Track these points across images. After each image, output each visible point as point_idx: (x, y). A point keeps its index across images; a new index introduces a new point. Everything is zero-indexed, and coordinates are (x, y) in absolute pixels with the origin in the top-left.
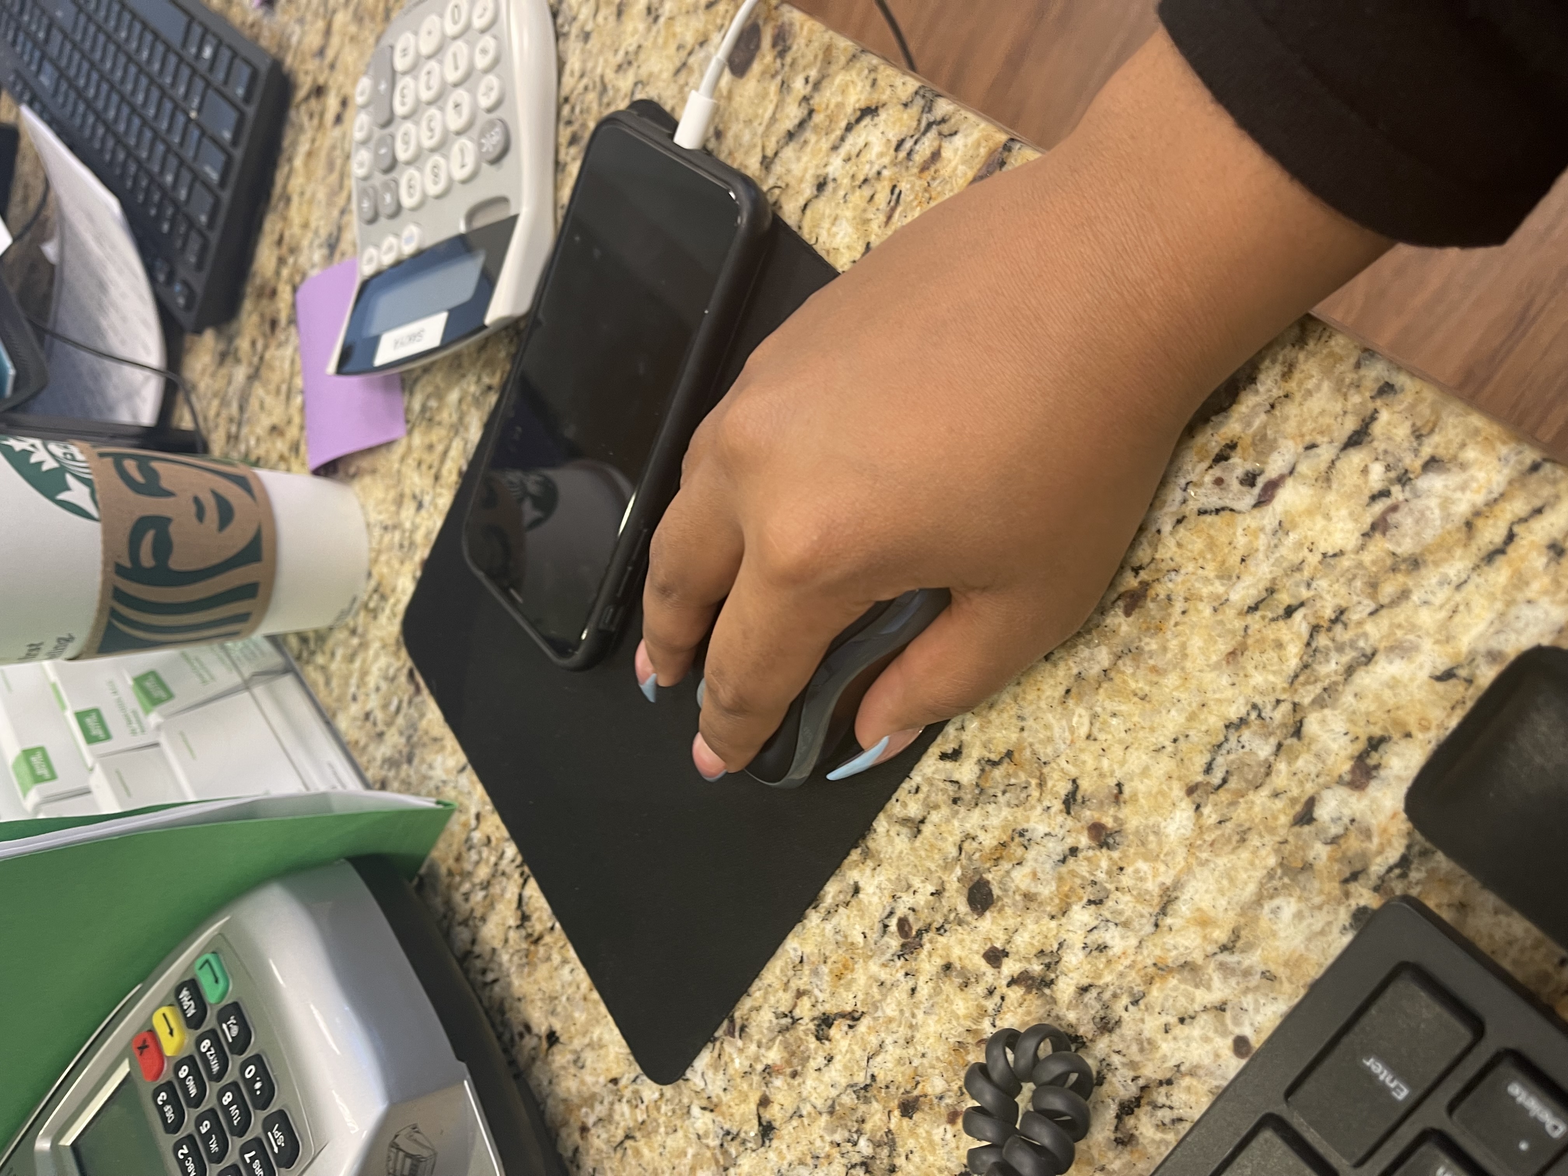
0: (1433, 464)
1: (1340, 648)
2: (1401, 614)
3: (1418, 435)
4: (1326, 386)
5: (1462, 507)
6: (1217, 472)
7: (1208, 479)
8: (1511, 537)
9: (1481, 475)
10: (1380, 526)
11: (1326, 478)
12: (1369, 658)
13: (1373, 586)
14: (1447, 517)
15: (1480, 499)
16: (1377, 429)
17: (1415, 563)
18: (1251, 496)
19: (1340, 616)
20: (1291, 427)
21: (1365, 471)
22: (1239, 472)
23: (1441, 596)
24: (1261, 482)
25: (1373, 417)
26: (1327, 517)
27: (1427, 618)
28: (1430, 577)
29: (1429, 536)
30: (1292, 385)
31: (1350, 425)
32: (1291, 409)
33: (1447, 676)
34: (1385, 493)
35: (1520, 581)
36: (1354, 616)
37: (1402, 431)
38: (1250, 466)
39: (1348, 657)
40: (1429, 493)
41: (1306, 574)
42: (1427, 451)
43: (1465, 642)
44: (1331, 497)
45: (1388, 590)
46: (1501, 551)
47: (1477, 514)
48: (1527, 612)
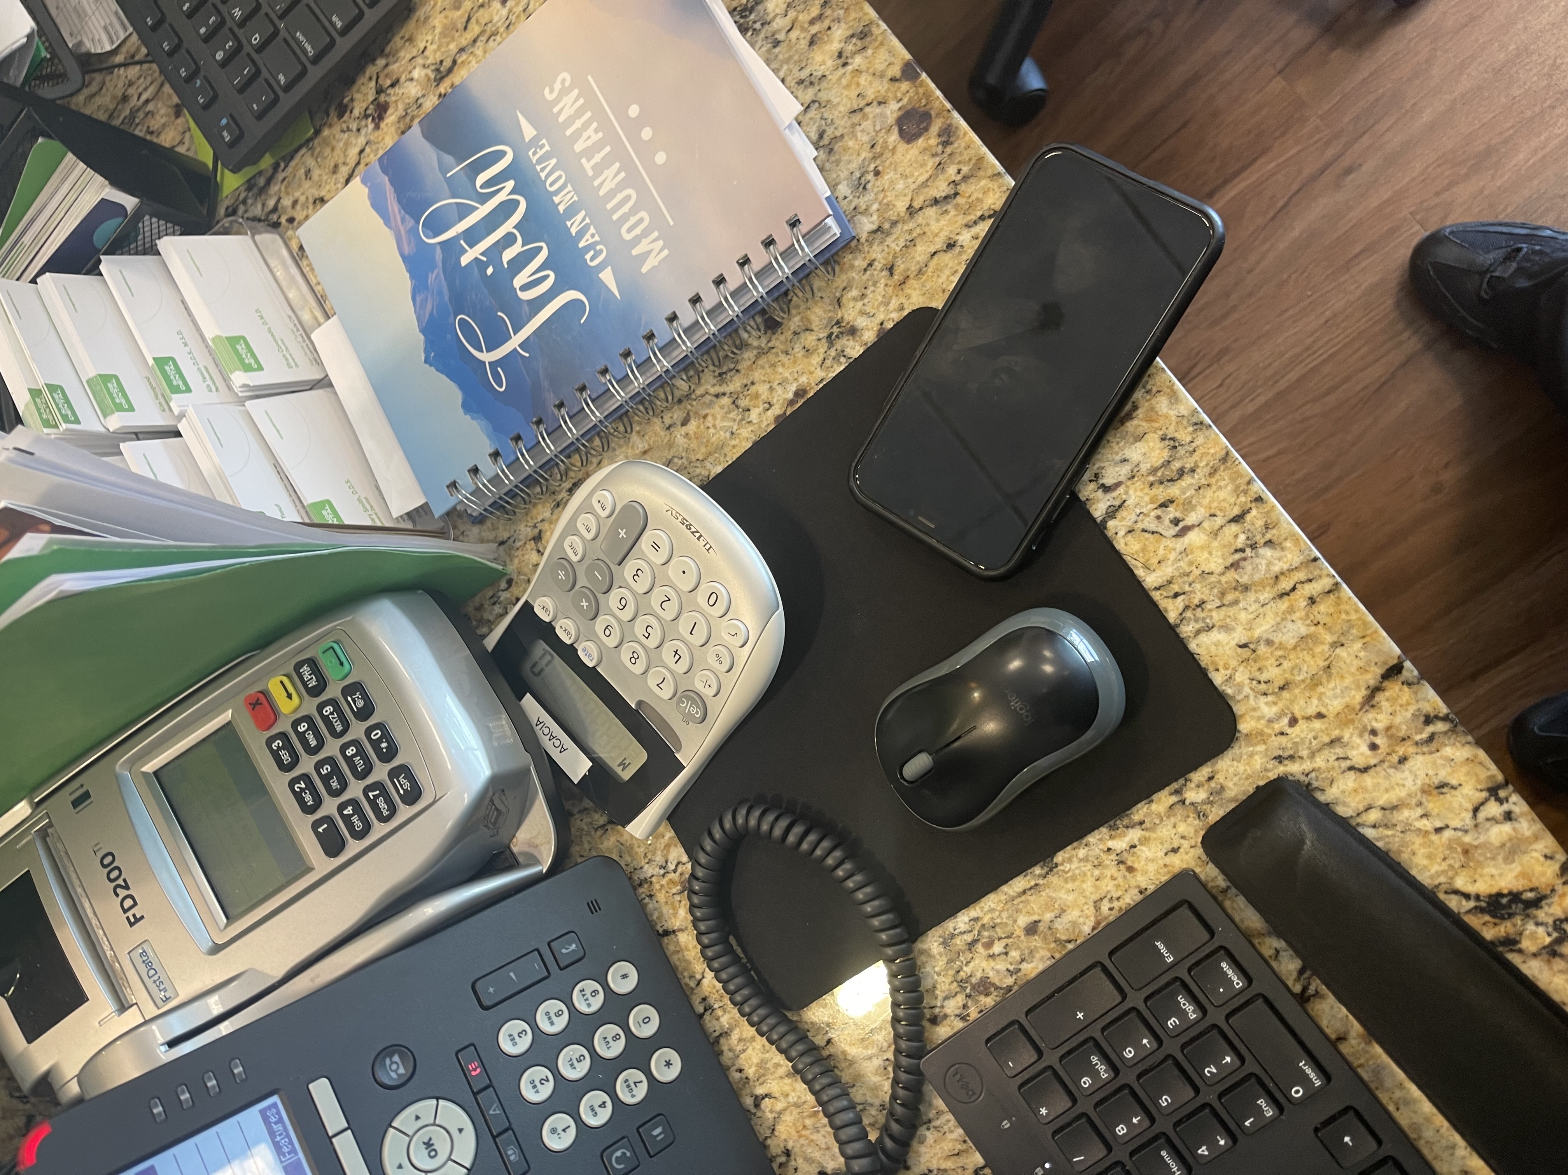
0: (1269, 543)
1: (1196, 620)
2: (1231, 611)
3: (1267, 527)
4: (1230, 487)
5: (1276, 569)
6: (1159, 512)
7: (1153, 514)
8: (1294, 589)
9: (1290, 556)
10: (1235, 566)
11: (1215, 534)
12: (1210, 628)
13: (1223, 594)
14: (1268, 570)
15: (1285, 567)
16: (1248, 517)
17: (1246, 588)
18: (1175, 530)
19: (1201, 605)
20: (1205, 502)
21: (1236, 536)
22: (1171, 516)
23: (1254, 607)
24: (1181, 525)
25: (1249, 511)
26: (1210, 553)
27: (1243, 616)
28: (1251, 596)
29: (1257, 577)
30: (1213, 480)
31: (1236, 511)
32: (1209, 493)
33: (1244, 646)
34: (1242, 550)
35: (1291, 610)
36: (1208, 606)
37: (1260, 523)
38: (1178, 515)
39: (1200, 625)
40: (1263, 557)
41: (1191, 579)
42: (1268, 536)
43: (1257, 633)
44: (1215, 544)
45: (1230, 597)
46: (1288, 594)
47: (1282, 573)
48: (1290, 625)
